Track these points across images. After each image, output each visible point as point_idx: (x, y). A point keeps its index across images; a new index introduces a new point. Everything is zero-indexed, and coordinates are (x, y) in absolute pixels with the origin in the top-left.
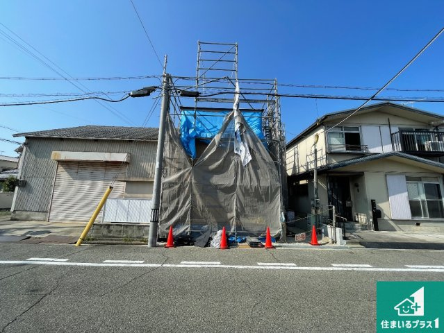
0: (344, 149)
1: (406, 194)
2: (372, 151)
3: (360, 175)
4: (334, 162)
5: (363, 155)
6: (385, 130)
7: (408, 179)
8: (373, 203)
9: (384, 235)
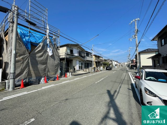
0: (70, 54)
1: (78, 65)
2: (75, 55)
3: (72, 60)
4: (68, 57)
5: (73, 56)
6: (77, 50)
7: (79, 61)
8: (74, 67)
9: (75, 73)
